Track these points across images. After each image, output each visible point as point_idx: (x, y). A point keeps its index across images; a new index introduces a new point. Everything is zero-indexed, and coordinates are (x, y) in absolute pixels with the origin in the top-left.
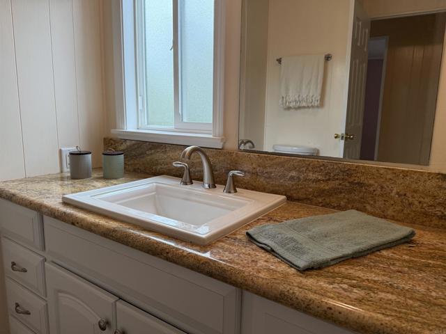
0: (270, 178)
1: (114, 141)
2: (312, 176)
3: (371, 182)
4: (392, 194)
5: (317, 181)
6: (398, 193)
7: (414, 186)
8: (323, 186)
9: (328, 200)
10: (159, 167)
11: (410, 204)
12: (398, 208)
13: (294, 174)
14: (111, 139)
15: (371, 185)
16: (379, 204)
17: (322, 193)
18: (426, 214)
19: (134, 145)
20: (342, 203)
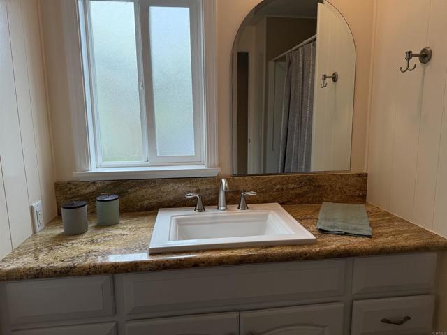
0: (262, 192)
1: (74, 185)
2: (291, 186)
3: (325, 184)
4: (336, 188)
5: (294, 188)
6: (339, 188)
7: (346, 182)
8: (298, 191)
9: (301, 199)
10: (146, 203)
11: (345, 192)
12: (339, 196)
13: (279, 186)
14: (69, 183)
15: (326, 186)
16: (331, 195)
17: (298, 195)
18: (352, 196)
19: (108, 185)
20: (310, 200)
